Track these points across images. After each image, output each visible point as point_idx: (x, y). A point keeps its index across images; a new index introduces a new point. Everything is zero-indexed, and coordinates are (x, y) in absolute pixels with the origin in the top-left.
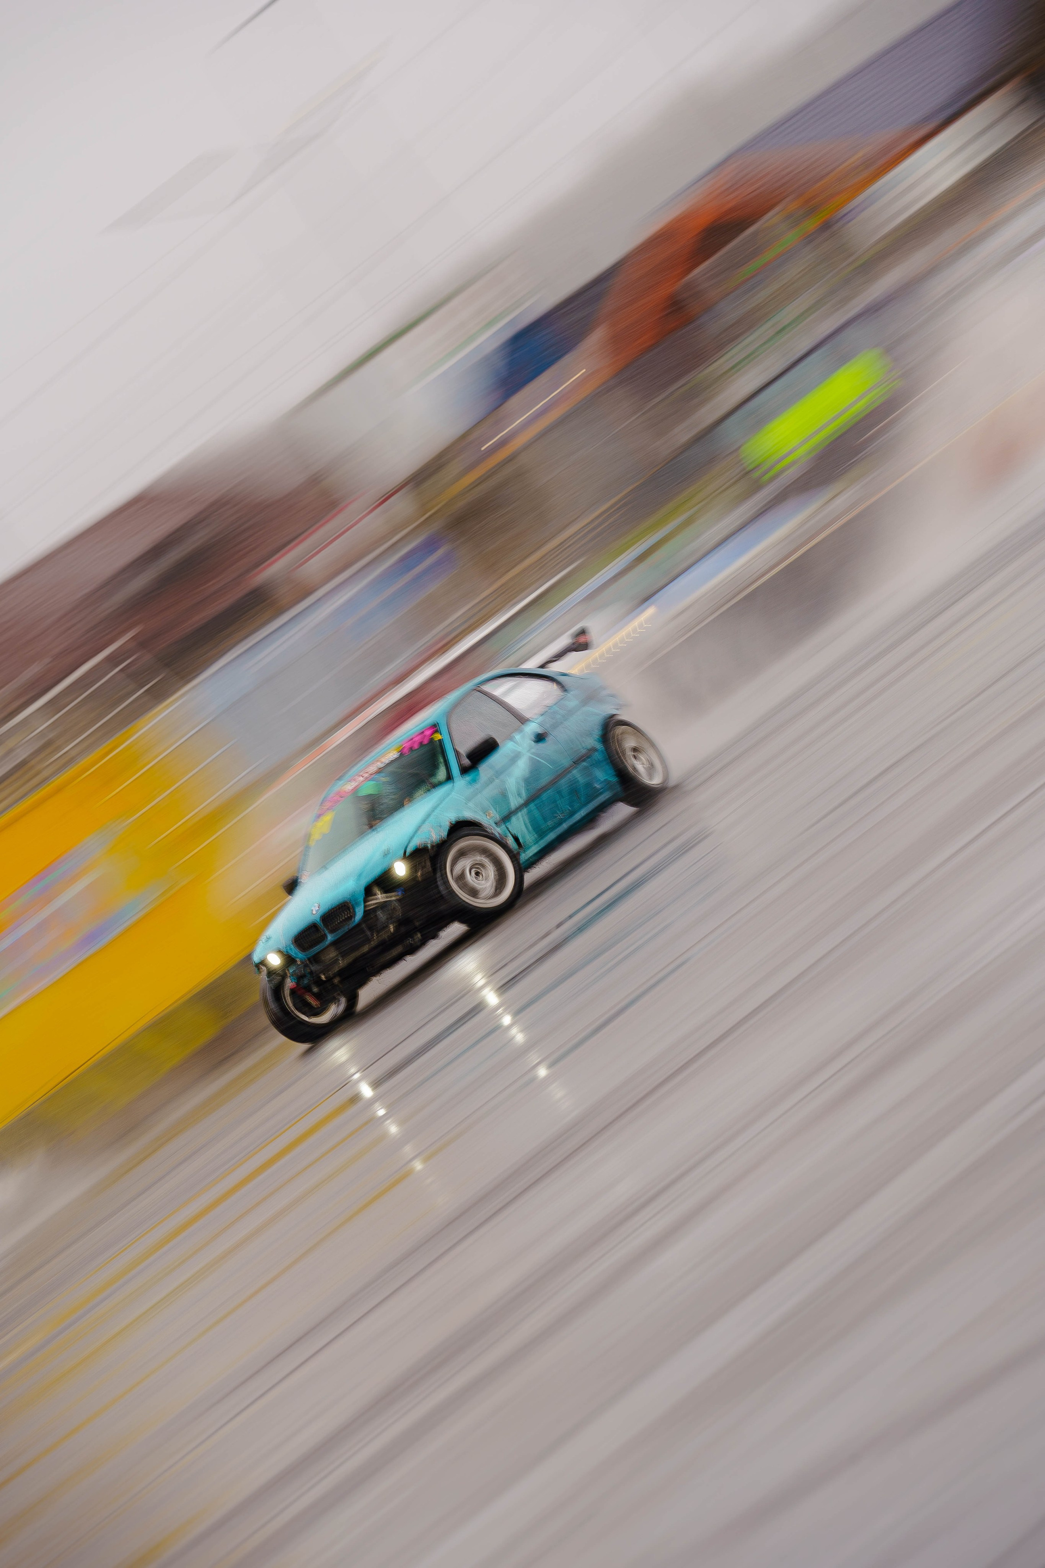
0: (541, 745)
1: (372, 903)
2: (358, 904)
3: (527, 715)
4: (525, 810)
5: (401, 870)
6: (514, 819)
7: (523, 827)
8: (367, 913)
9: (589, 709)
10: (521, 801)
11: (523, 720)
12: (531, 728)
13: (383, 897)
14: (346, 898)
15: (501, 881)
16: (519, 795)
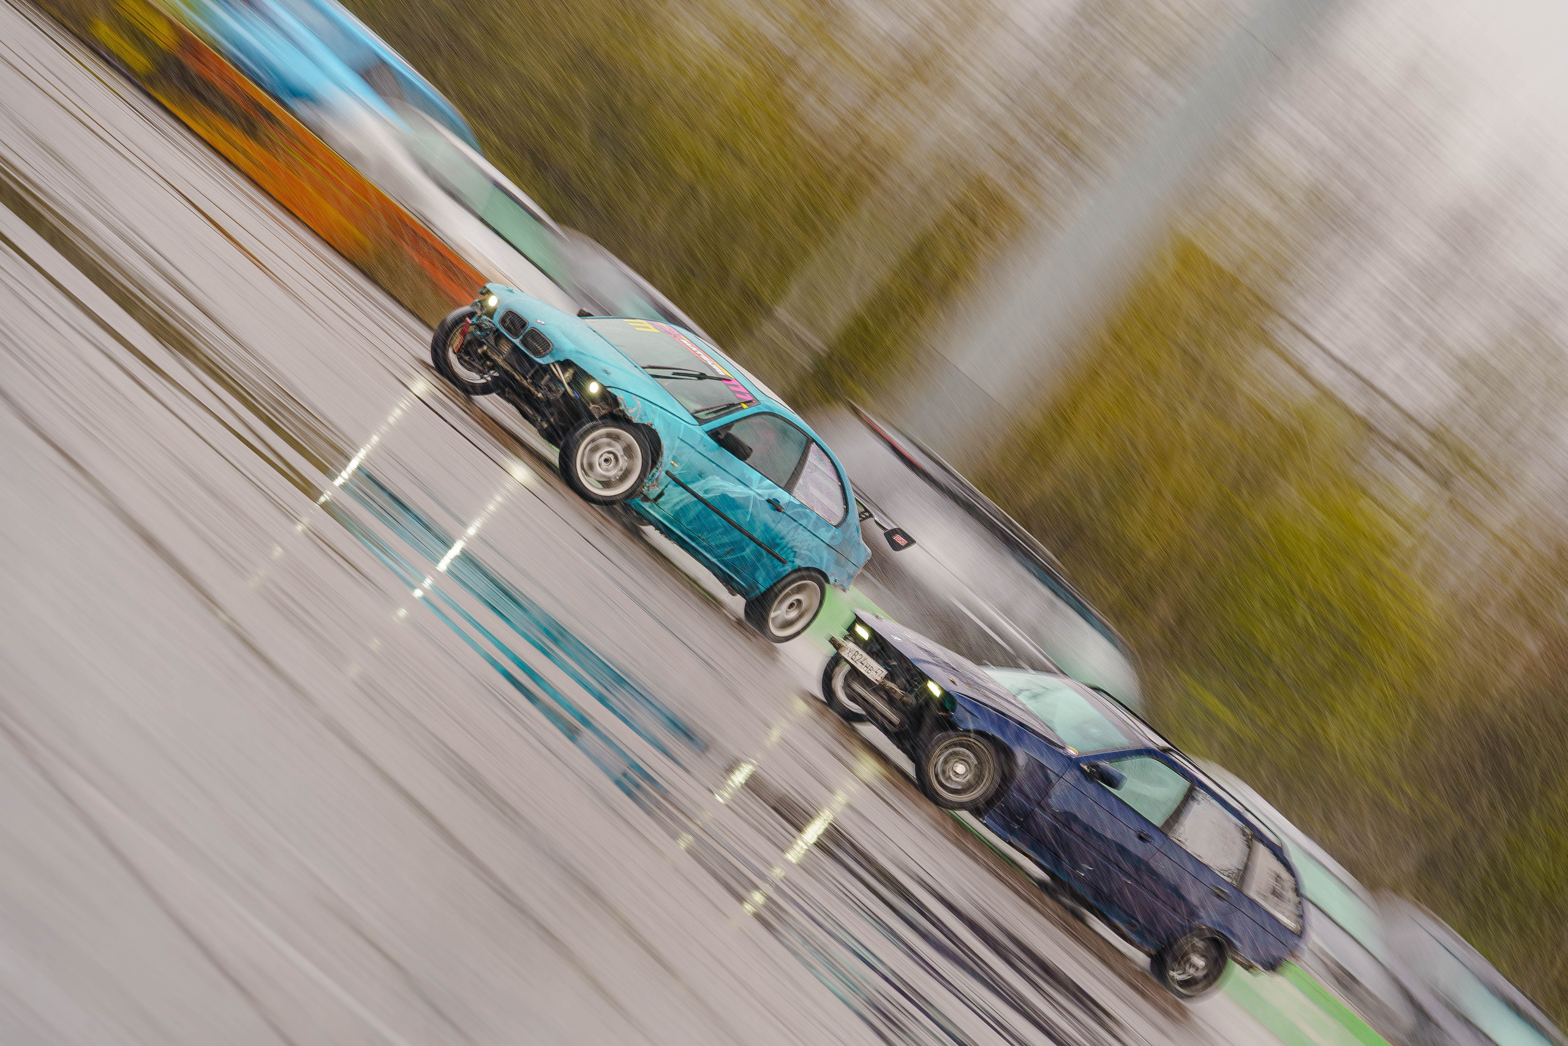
0: (767, 506)
1: (558, 371)
2: (552, 356)
3: (796, 490)
4: (693, 499)
5: (594, 388)
6: (679, 490)
7: (675, 501)
8: (546, 369)
9: (825, 553)
10: (701, 494)
11: (789, 488)
12: (783, 496)
13: (565, 377)
14: (556, 345)
15: (606, 484)
16: (706, 492)
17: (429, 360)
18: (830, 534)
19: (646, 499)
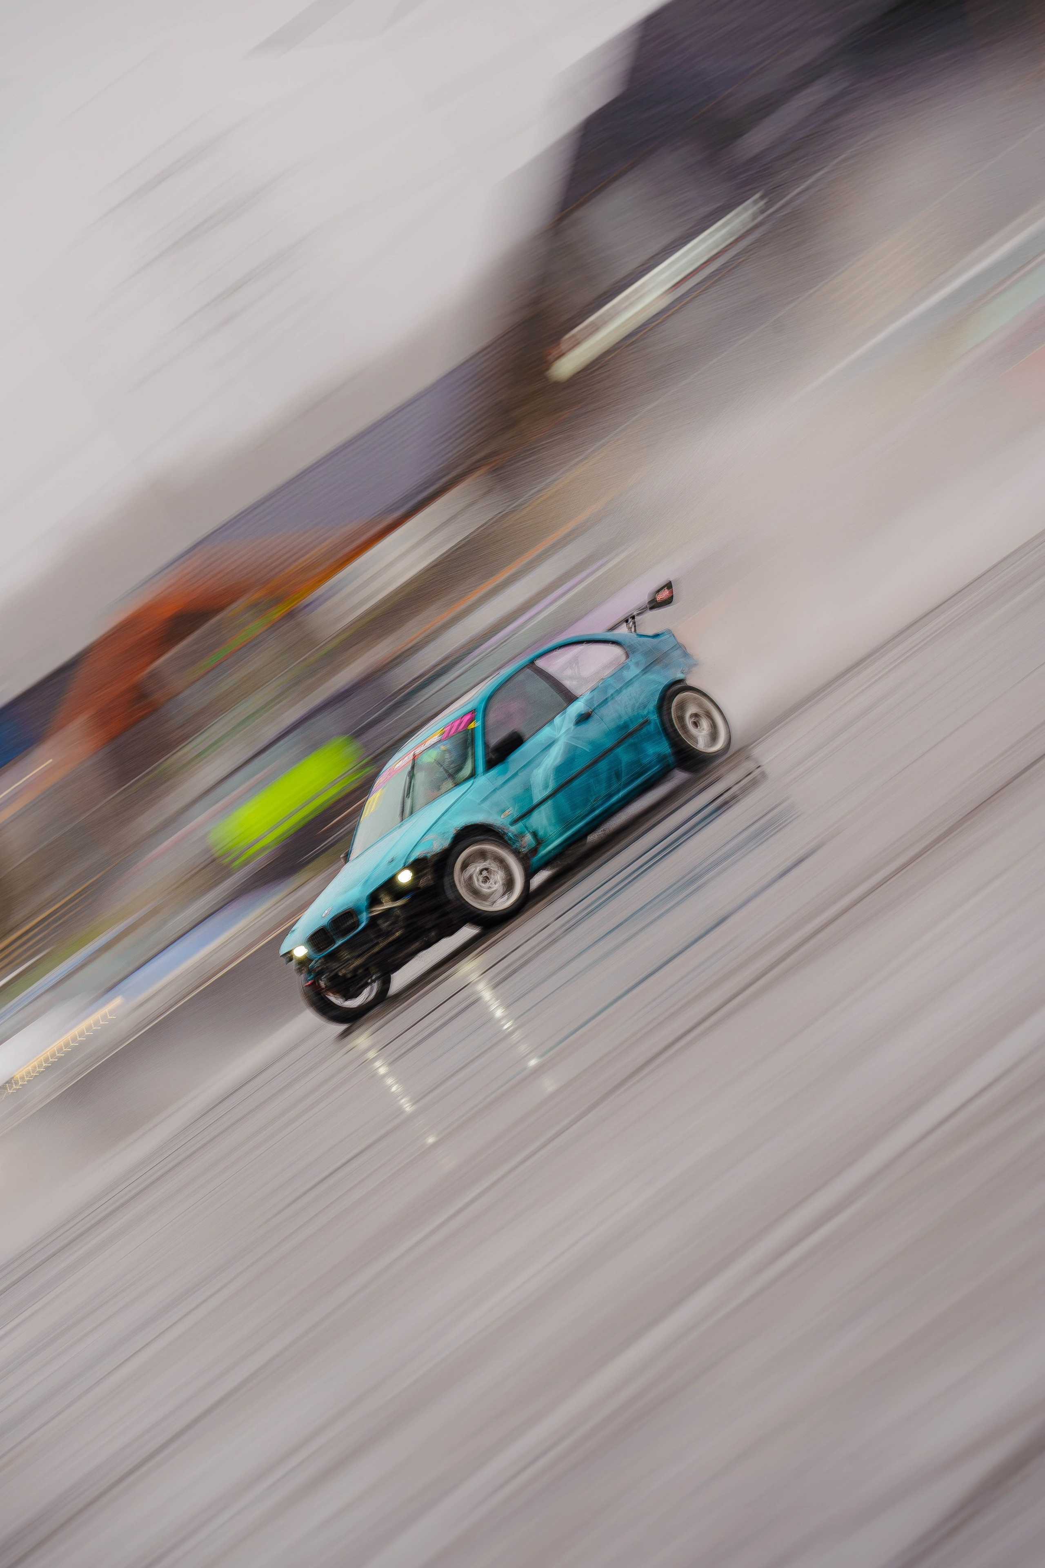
0: (583, 727)
1: (378, 909)
2: (361, 912)
3: (577, 692)
4: (550, 802)
5: (405, 877)
6: (535, 815)
7: (546, 821)
8: (373, 921)
9: (650, 676)
10: (546, 793)
11: (570, 698)
12: (577, 708)
13: (387, 904)
14: (350, 905)
15: (509, 885)
16: (546, 786)
17: (342, 1027)
18: (632, 667)
19: (534, 851)
